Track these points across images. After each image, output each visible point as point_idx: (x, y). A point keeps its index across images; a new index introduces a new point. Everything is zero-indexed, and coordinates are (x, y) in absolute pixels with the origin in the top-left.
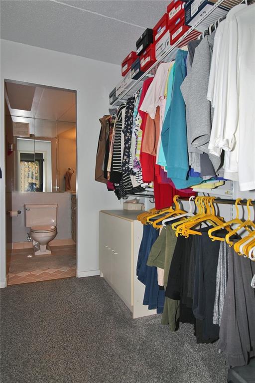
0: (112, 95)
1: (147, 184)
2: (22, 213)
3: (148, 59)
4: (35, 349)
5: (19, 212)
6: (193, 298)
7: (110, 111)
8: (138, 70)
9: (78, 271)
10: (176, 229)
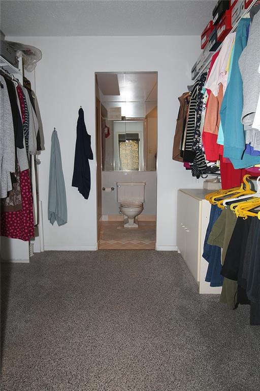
0: (194, 70)
1: (214, 163)
2: (115, 189)
3: (223, 28)
4: (110, 300)
5: (113, 189)
6: (248, 280)
7: (188, 89)
8: (214, 41)
9: (157, 244)
10: (234, 210)
